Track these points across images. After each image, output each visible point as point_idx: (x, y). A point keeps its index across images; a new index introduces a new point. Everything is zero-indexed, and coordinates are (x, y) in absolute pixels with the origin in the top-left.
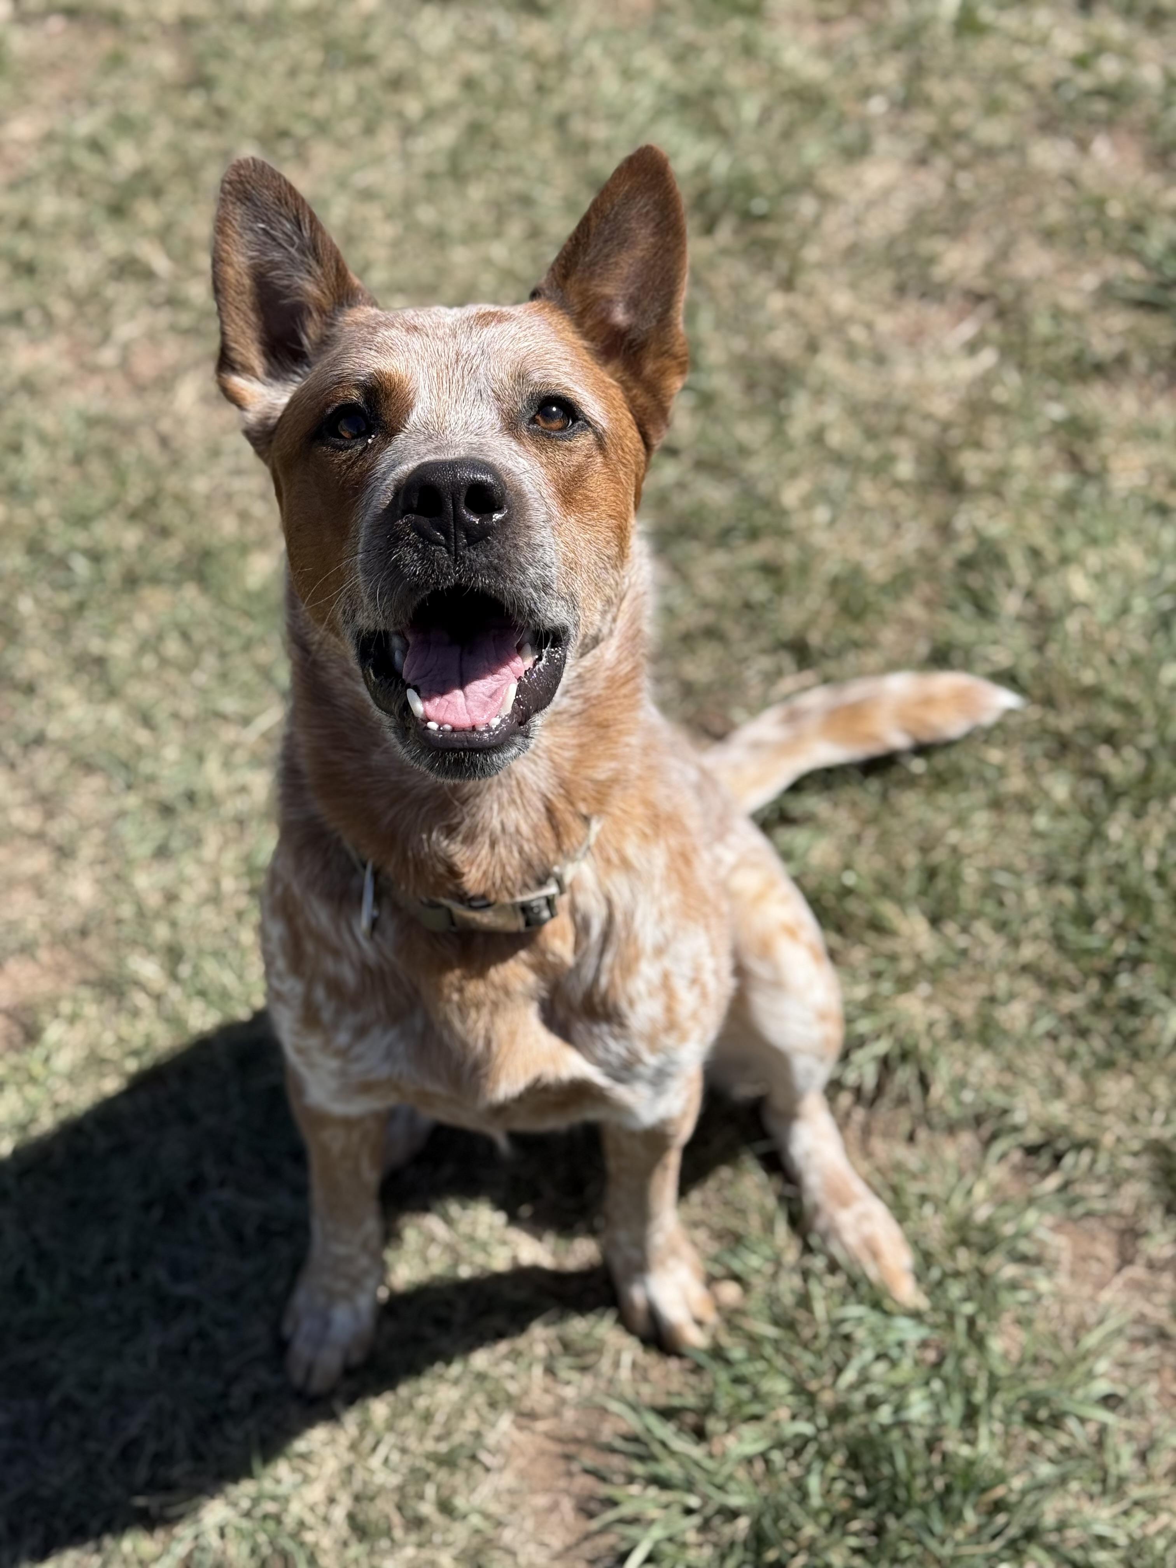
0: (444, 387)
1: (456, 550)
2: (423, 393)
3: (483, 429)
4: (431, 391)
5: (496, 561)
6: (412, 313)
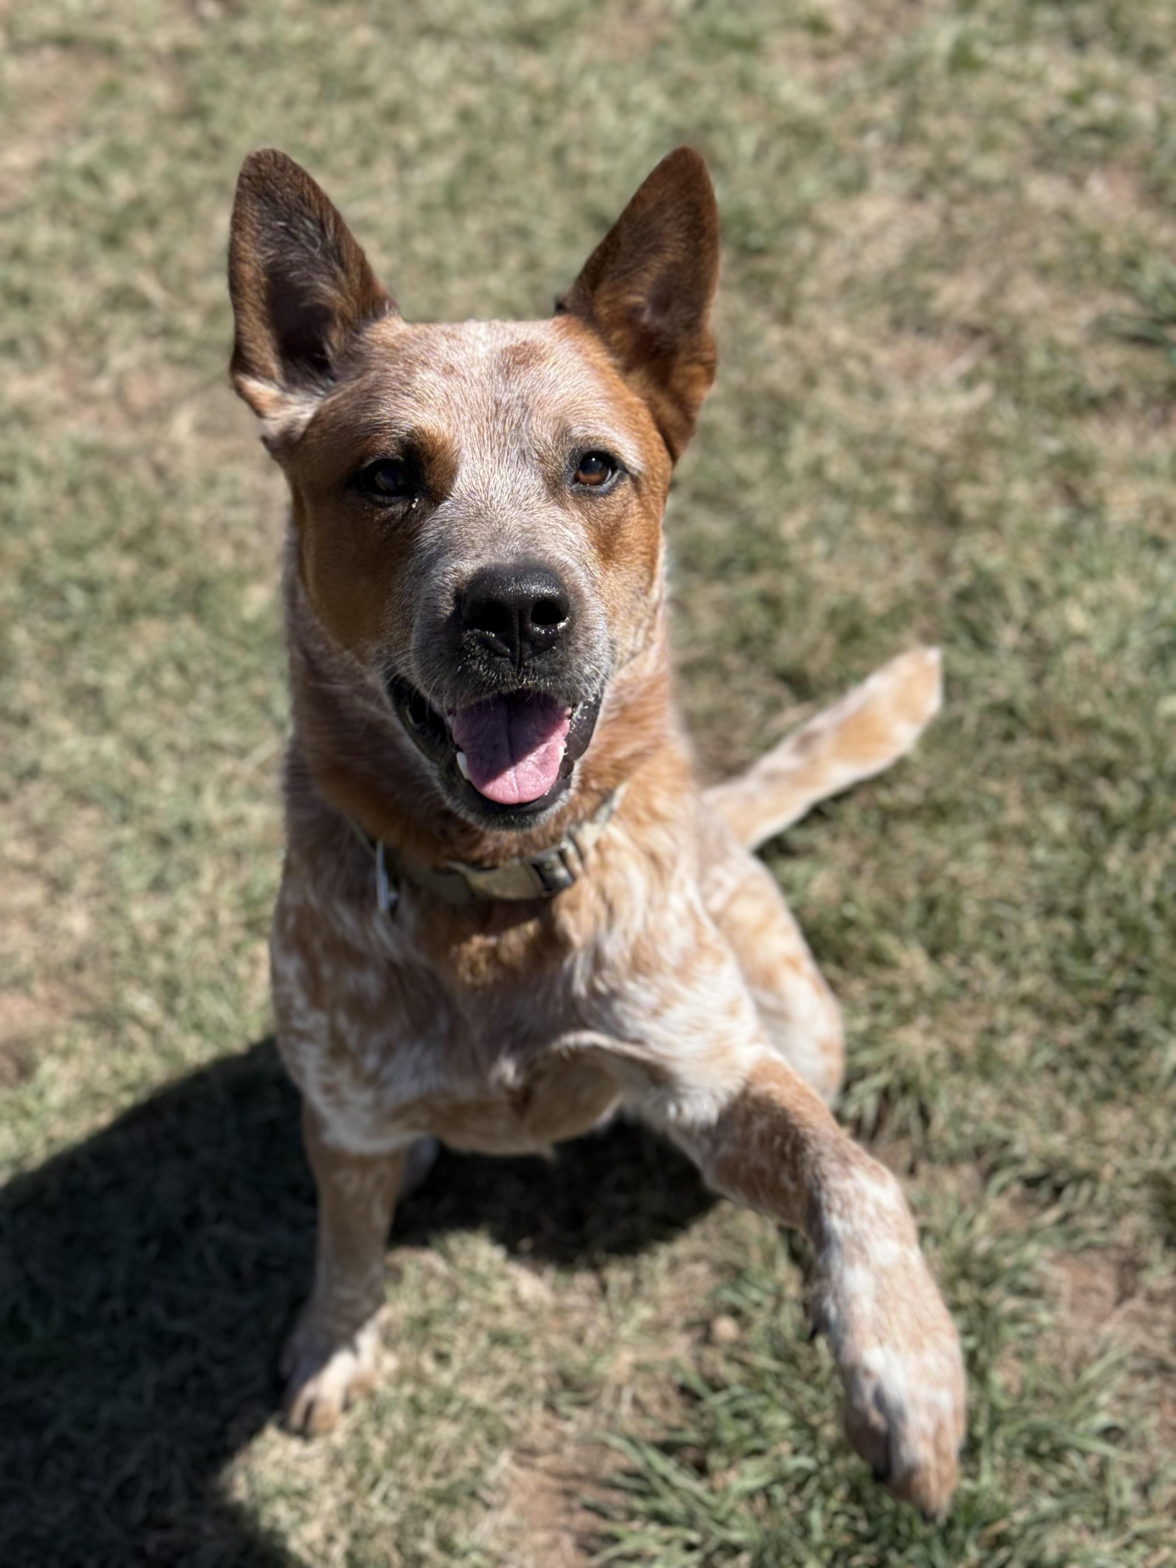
0: (486, 444)
1: (520, 661)
3: (530, 500)
4: (473, 451)
5: (559, 667)
6: (446, 343)
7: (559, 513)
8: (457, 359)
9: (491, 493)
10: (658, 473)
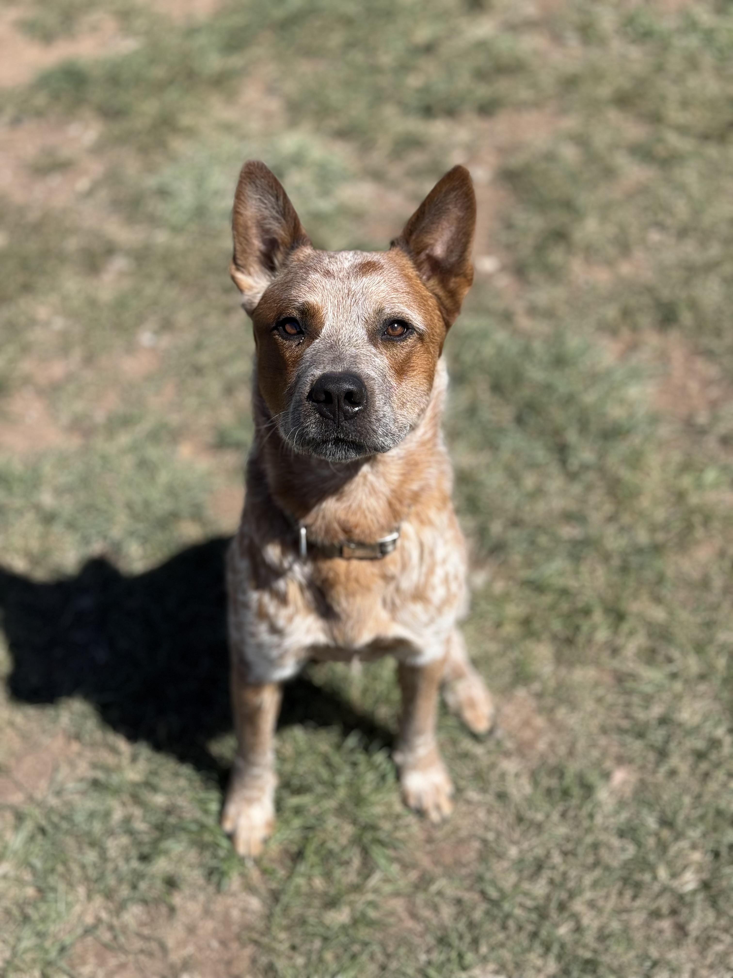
0: (341, 311)
1: (339, 422)
2: (330, 315)
3: (358, 342)
4: (334, 314)
5: (359, 428)
6: (328, 260)
7: (374, 350)
8: (333, 268)
9: (340, 337)
10: (436, 332)
